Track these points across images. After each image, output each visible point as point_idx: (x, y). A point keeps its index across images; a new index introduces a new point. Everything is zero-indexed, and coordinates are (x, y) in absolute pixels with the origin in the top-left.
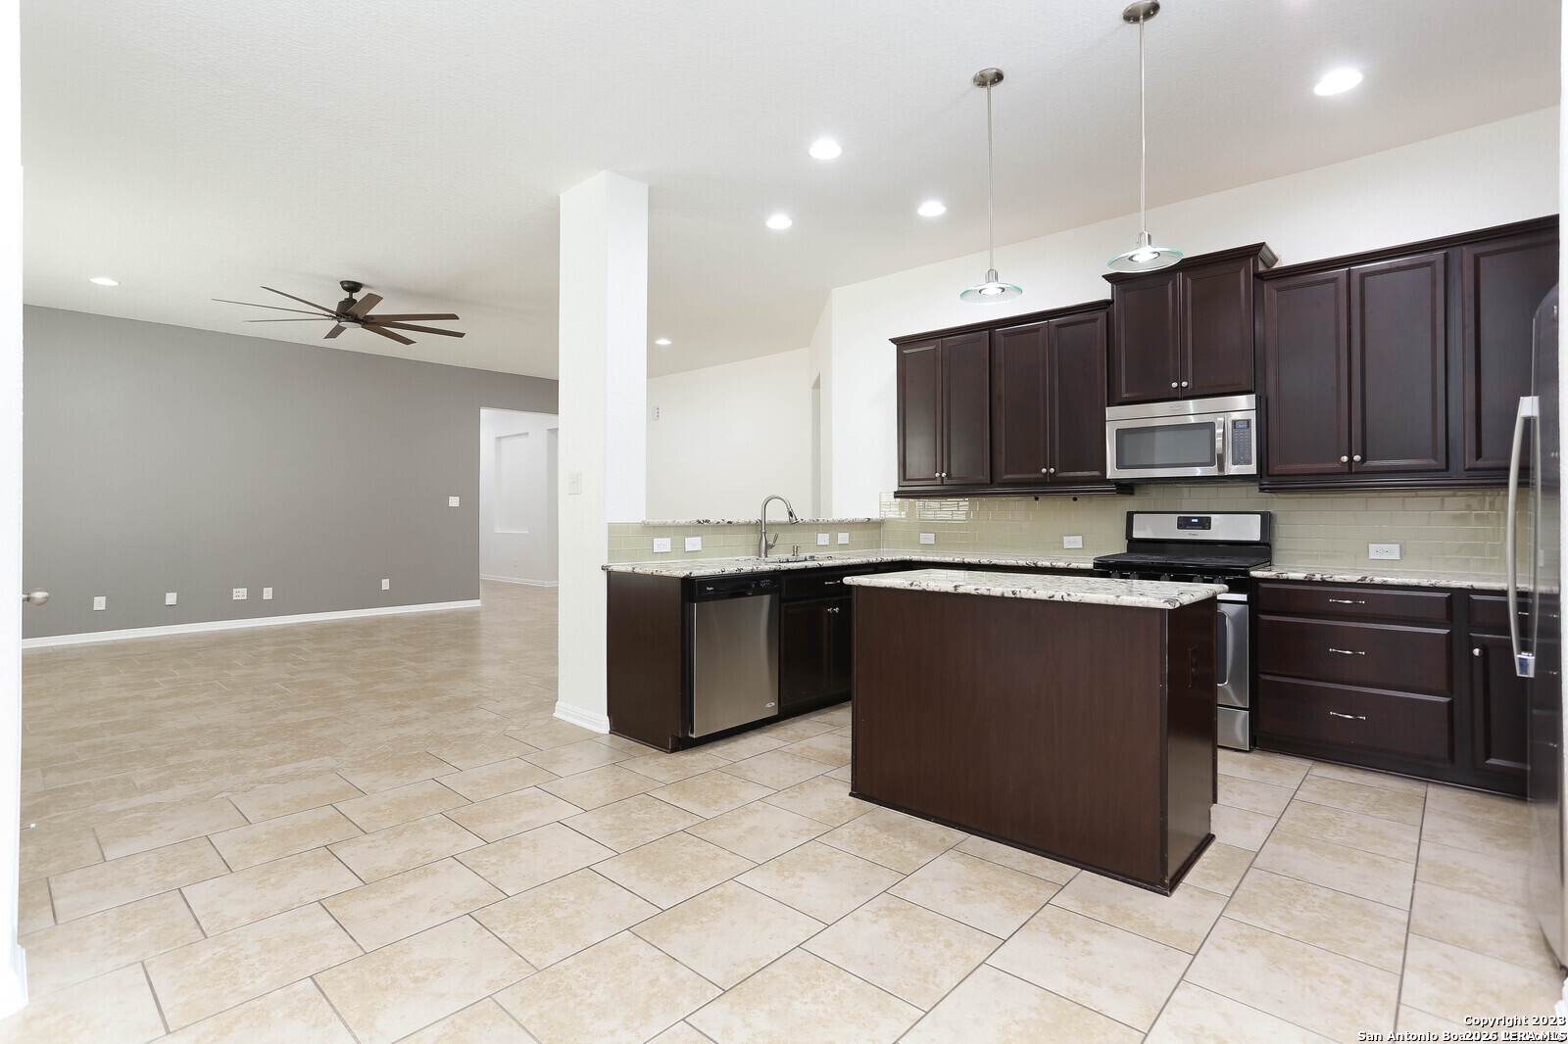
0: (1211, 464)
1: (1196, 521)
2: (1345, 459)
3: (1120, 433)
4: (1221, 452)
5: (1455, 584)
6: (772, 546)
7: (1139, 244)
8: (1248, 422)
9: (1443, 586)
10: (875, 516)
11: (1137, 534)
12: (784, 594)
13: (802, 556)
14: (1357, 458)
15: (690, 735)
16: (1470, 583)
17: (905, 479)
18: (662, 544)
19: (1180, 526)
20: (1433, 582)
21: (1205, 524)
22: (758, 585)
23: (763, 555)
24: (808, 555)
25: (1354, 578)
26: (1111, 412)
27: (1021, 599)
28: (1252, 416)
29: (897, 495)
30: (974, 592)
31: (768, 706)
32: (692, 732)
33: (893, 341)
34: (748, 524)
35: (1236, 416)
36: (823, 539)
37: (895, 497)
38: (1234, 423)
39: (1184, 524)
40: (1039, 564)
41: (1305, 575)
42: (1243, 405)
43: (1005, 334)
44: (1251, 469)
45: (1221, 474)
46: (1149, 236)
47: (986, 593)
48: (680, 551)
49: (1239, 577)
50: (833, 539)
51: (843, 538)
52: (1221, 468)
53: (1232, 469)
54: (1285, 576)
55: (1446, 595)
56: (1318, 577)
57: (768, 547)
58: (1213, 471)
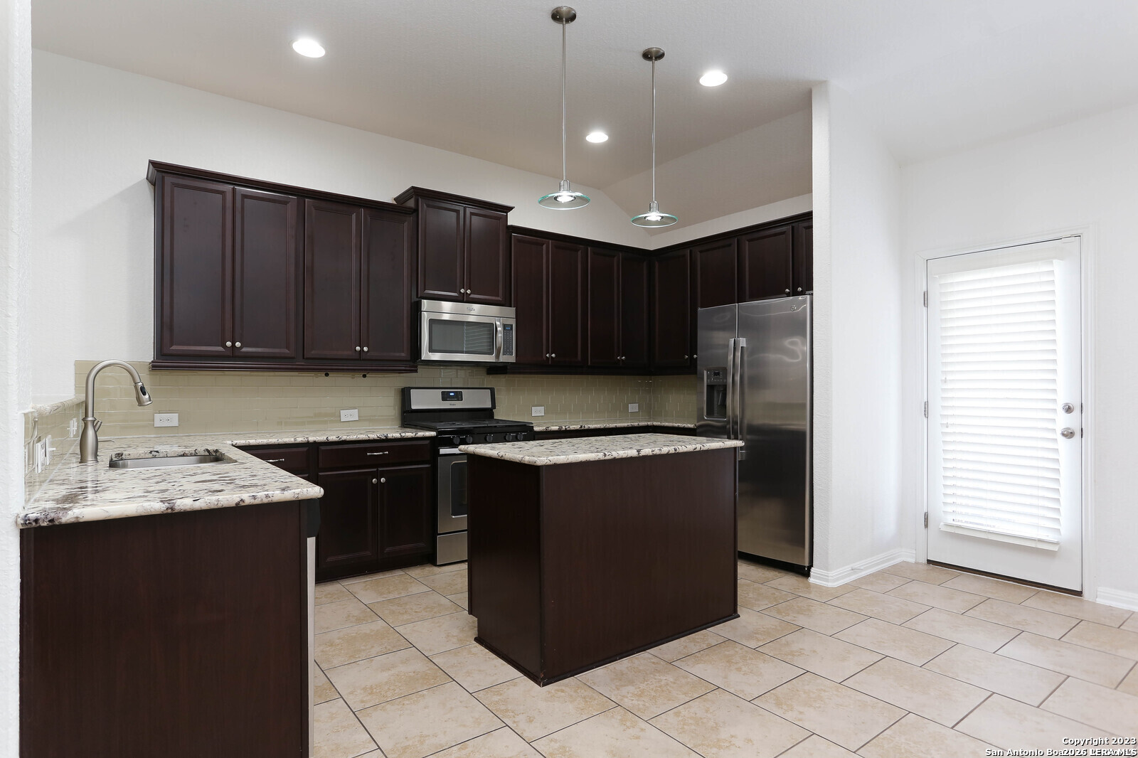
0: (491, 353)
1: (452, 394)
3: (431, 322)
4: (500, 346)
8: (512, 325)
11: (413, 406)
14: (554, 355)
19: (444, 399)
21: (459, 397)
26: (426, 304)
28: (514, 323)
35: (505, 321)
38: (504, 325)
39: (445, 397)
44: (513, 359)
45: (497, 361)
52: (498, 356)
53: (502, 358)
58: (492, 358)
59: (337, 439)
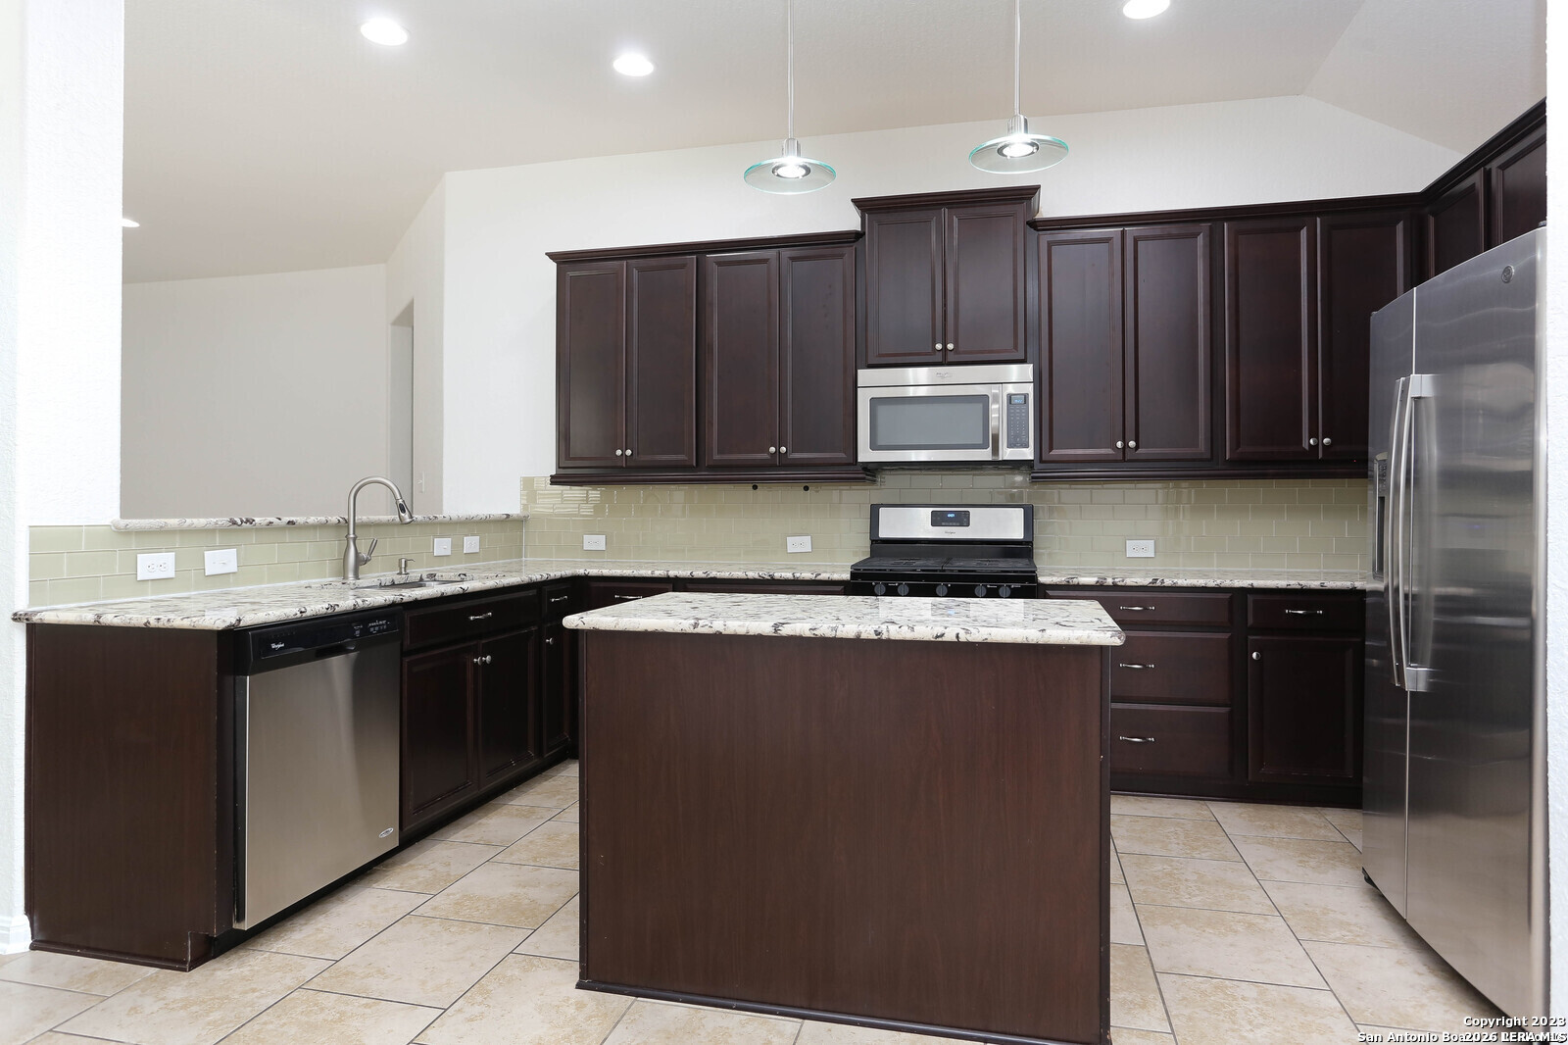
0: (984, 446)
1: (952, 515)
2: (1119, 444)
3: (875, 402)
4: (995, 432)
5: (1238, 583)
6: (366, 561)
7: (1010, 130)
8: (1026, 396)
9: (1227, 586)
10: (515, 510)
11: (883, 534)
12: (407, 642)
13: (414, 574)
14: (1132, 444)
15: (236, 926)
16: (1250, 582)
17: (568, 457)
18: (156, 564)
19: (934, 524)
20: (1219, 582)
21: (963, 520)
22: (365, 631)
23: (351, 575)
24: (423, 572)
25: (1146, 581)
26: (865, 376)
27: (889, 641)
28: (1029, 389)
29: (555, 480)
30: (808, 634)
31: (383, 835)
32: (241, 918)
33: (552, 256)
34: (324, 526)
35: (1011, 389)
36: (442, 546)
37: (552, 483)
38: (1010, 397)
39: (938, 520)
40: (777, 575)
41: (1096, 579)
42: (1018, 378)
43: (721, 263)
44: (1028, 454)
45: (995, 459)
46: (1026, 121)
47: (829, 634)
48: (191, 574)
49: (1027, 584)
50: (457, 546)
51: (471, 543)
52: (995, 451)
53: (1007, 453)
54: (1075, 581)
55: (1228, 596)
56: (1109, 581)
57: (360, 561)
58: (985, 455)
59: (704, 576)
